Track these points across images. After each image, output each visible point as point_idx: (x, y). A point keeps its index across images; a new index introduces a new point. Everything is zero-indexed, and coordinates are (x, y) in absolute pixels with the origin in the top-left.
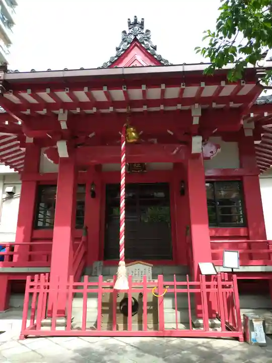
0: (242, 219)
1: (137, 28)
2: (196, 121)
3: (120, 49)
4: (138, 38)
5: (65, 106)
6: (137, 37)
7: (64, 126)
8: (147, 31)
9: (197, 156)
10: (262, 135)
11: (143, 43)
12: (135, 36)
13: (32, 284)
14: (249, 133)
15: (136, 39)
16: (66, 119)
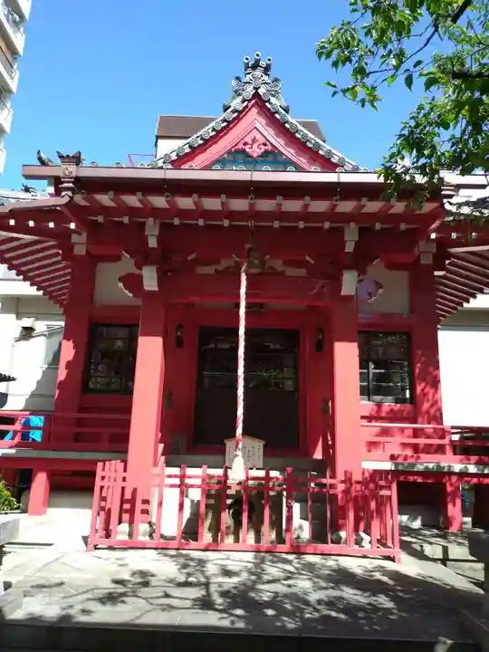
0: (408, 392)
1: (258, 73)
2: (350, 247)
3: (230, 107)
4: (261, 94)
5: (156, 212)
6: (259, 91)
7: (152, 243)
8: (276, 80)
9: (348, 298)
10: (447, 262)
11: (269, 101)
12: (256, 89)
13: (103, 474)
14: (427, 260)
15: (256, 95)
16: (157, 233)
